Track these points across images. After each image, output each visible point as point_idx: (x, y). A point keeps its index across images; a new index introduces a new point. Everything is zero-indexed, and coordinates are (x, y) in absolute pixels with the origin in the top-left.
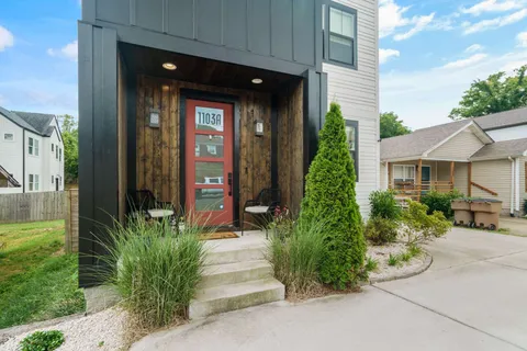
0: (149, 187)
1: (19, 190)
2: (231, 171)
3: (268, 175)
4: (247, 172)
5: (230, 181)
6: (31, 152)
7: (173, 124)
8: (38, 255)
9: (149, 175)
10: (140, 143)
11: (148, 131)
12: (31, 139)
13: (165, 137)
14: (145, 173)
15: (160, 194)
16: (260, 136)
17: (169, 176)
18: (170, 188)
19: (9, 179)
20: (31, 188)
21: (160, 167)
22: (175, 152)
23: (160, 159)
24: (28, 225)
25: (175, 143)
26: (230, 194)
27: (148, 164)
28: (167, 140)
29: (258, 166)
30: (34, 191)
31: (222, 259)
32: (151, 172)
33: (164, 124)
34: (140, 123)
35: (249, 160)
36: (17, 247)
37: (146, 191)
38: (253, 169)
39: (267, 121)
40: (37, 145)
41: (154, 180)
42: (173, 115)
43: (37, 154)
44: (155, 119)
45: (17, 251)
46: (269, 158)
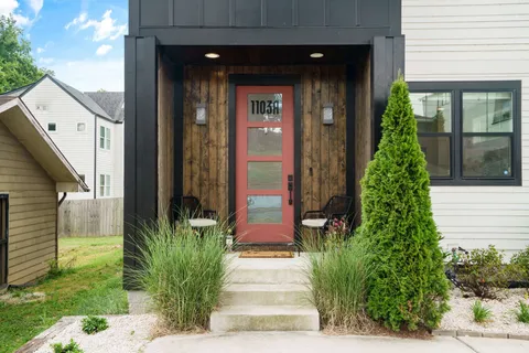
0: (196, 193)
1: (89, 196)
2: (292, 173)
3: (342, 178)
4: (311, 174)
5: (290, 185)
6: (102, 146)
7: (222, 118)
8: (104, 273)
9: (196, 179)
10: (187, 143)
11: (195, 129)
12: (103, 128)
13: (213, 134)
14: (192, 177)
15: (207, 201)
16: (329, 125)
17: (217, 180)
18: (218, 195)
19: (79, 183)
20: (102, 194)
21: (208, 170)
22: (223, 152)
23: (207, 160)
24: (97, 241)
25: (224, 141)
26: (290, 203)
27: (195, 167)
28: (215, 139)
29: (328, 166)
30: (105, 197)
31: (260, 278)
32: (197, 176)
33: (211, 119)
34: (186, 120)
35: (315, 157)
36: (86, 264)
37: (192, 198)
38: (321, 169)
39: (341, 103)
40: (109, 136)
41: (201, 185)
42: (222, 108)
43: (109, 147)
44: (201, 115)
45: (86, 267)
46: (343, 154)
